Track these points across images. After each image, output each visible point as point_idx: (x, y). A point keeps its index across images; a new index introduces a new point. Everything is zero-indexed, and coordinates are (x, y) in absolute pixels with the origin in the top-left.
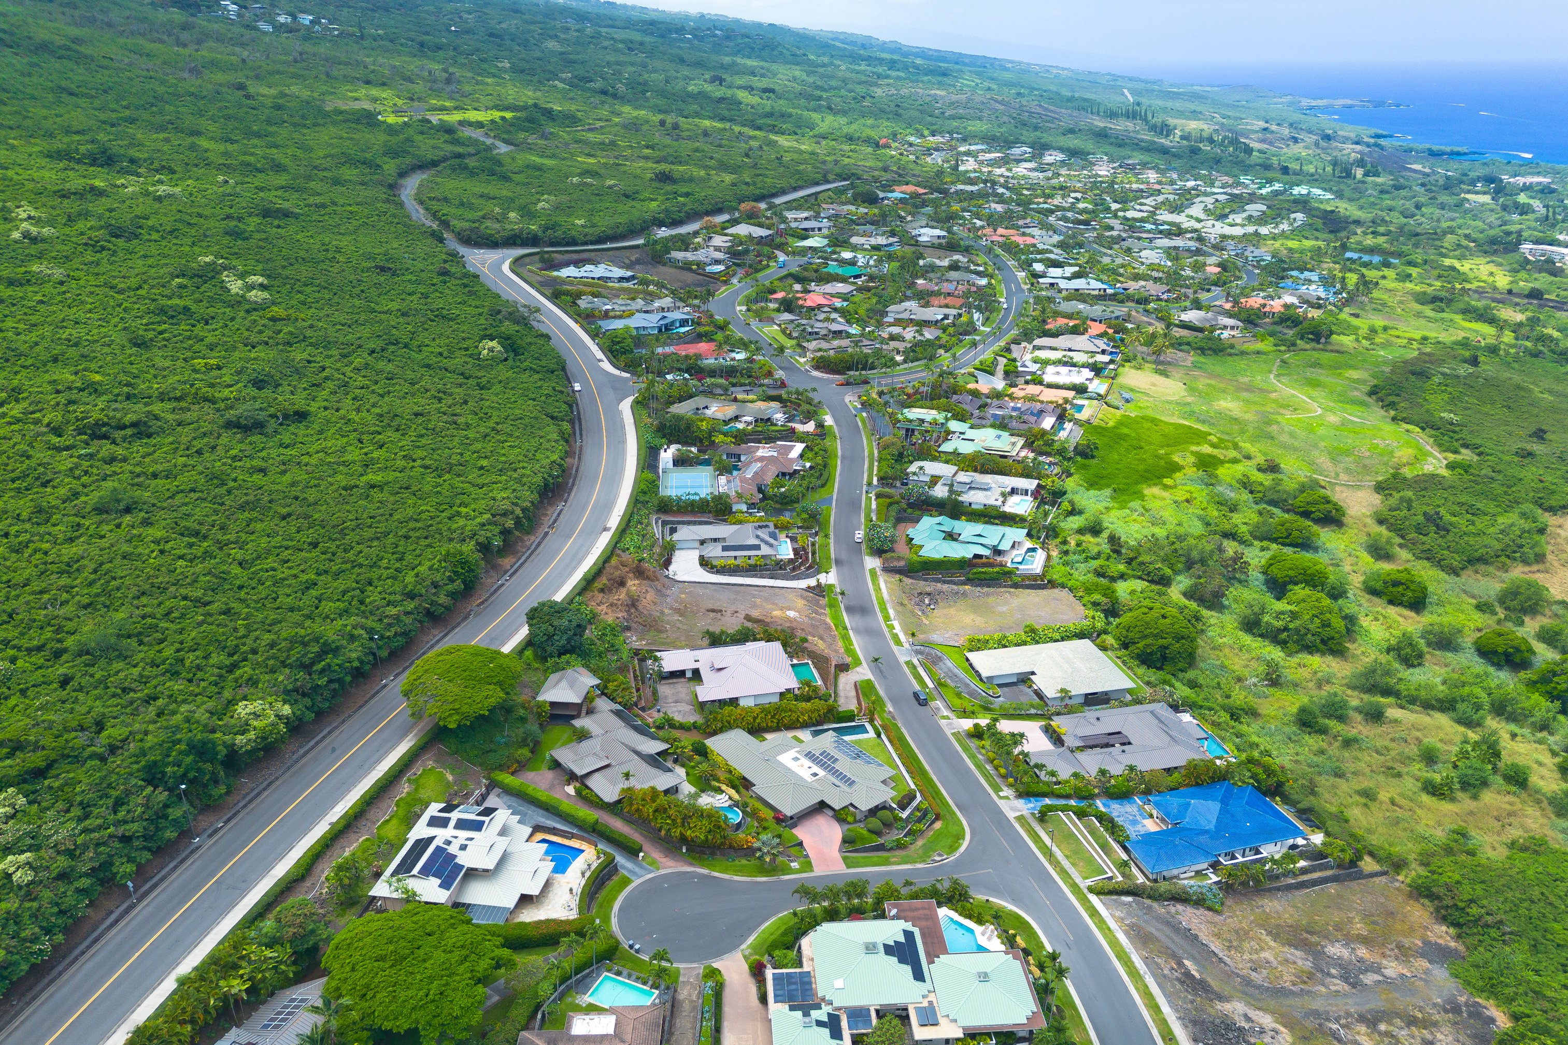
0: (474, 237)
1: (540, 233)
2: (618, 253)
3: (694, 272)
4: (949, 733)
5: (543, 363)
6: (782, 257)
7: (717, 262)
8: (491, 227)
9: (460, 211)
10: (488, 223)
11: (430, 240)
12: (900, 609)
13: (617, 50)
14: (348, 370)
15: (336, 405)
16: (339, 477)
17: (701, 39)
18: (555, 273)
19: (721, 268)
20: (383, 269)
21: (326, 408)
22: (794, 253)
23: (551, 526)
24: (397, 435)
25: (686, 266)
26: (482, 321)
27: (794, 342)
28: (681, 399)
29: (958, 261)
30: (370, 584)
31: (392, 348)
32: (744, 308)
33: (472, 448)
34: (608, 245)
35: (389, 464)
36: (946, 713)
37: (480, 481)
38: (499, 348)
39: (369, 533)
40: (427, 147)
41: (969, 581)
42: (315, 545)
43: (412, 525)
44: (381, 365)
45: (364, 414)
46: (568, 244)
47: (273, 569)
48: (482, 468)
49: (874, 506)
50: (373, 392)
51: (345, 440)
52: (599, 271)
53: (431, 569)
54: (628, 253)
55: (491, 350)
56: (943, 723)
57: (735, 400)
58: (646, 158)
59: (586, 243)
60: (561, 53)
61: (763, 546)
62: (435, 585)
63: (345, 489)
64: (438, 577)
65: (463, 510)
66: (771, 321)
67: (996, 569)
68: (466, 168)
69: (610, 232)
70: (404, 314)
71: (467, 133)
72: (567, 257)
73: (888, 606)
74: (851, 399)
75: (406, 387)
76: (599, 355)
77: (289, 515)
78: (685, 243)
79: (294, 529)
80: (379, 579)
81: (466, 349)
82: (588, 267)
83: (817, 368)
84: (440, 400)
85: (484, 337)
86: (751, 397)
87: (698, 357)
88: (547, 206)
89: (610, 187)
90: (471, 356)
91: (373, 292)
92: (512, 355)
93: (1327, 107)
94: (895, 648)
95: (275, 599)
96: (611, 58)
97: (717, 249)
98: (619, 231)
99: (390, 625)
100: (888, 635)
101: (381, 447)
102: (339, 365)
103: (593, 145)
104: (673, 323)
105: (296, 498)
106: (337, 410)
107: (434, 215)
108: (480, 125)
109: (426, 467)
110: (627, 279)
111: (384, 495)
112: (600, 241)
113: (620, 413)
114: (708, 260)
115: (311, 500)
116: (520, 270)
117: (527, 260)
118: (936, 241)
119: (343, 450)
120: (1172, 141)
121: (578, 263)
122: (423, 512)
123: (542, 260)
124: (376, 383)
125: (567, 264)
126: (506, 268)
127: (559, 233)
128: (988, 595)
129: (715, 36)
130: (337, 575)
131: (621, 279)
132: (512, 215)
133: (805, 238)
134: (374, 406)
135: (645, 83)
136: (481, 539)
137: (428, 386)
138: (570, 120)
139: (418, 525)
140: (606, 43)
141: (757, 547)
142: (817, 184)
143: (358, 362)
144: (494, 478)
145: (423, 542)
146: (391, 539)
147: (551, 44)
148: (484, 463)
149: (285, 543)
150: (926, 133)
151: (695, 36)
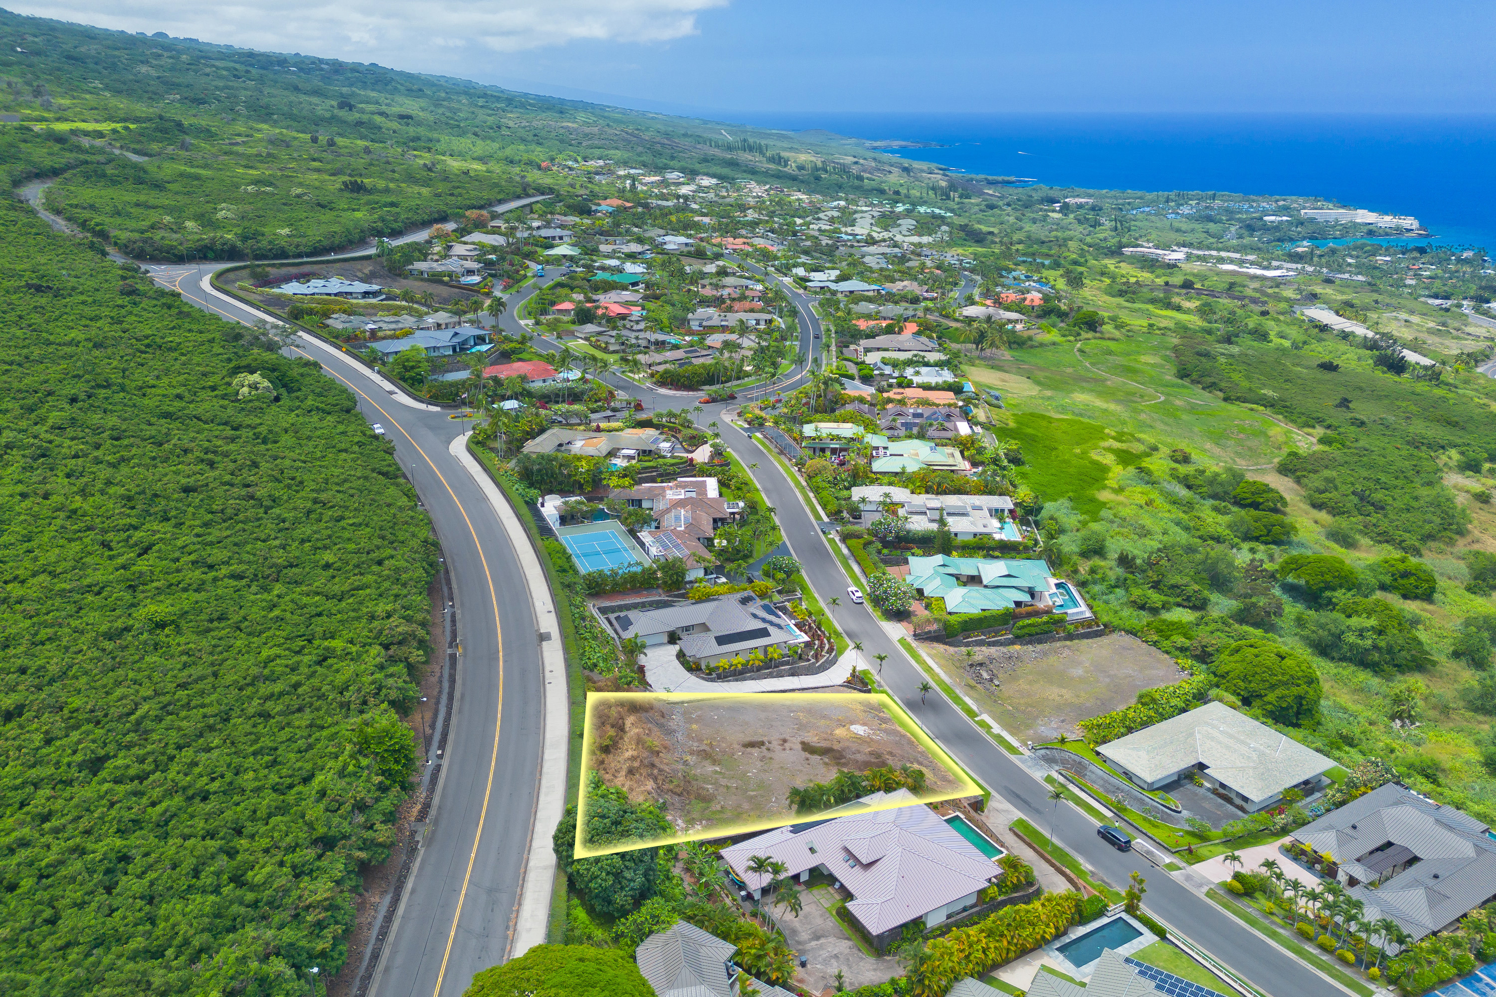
0: (148, 249)
1: (239, 244)
2: (347, 265)
3: (446, 284)
4: (1201, 893)
5: (331, 400)
6: (534, 267)
7: (470, 272)
8: (171, 239)
9: (119, 220)
10: (160, 234)
11: (90, 254)
12: (972, 693)
13: (221, 77)
14: (41, 429)
15: (42, 489)
16: (93, 616)
17: (308, 72)
18: (276, 291)
19: (476, 279)
20: (39, 289)
21: (24, 496)
22: (548, 263)
23: (453, 643)
24: (167, 527)
25: (435, 278)
26: (217, 349)
27: (617, 357)
28: (532, 435)
29: (724, 267)
30: (239, 832)
31: (102, 393)
32: (530, 322)
33: (297, 533)
34: (333, 256)
35: (173, 578)
36: (1168, 859)
37: (336, 589)
38: (266, 383)
39: (190, 723)
40: (42, 155)
41: (1018, 639)
42: (95, 765)
43: (264, 689)
44: (95, 418)
45: (98, 499)
46: (276, 257)
47: (24, 843)
48: (327, 566)
49: (845, 551)
50: (98, 461)
51: (76, 547)
52: (335, 285)
53: (342, 774)
54: (358, 265)
55: (254, 386)
56: (1175, 875)
57: (598, 429)
58: (318, 170)
59: (300, 255)
60: (159, 78)
61: (771, 629)
62: (361, 807)
63: (109, 636)
64: (361, 790)
65: (337, 644)
66: (572, 335)
67: (1045, 618)
68: (104, 175)
69: (325, 243)
70: (96, 346)
71: (85, 142)
72: (284, 271)
73: (958, 691)
74: (728, 417)
75: (150, 450)
76: (388, 386)
77: (20, 710)
78: (422, 251)
79: (38, 738)
80: (253, 817)
81: (213, 388)
82: (314, 282)
83: (662, 383)
84: (212, 464)
85: (236, 371)
86: (614, 425)
87: (524, 379)
88: (230, 215)
89: (298, 196)
90: (224, 397)
91: (36, 318)
92: (283, 391)
93: (886, 147)
94: (1013, 758)
95: (52, 921)
96: (221, 84)
97: (464, 258)
98: (337, 240)
99: (320, 925)
100: (988, 738)
101: (146, 550)
102: (24, 424)
103: (248, 157)
104: (465, 342)
105: (23, 671)
106: (46, 497)
107: (84, 225)
108: (100, 135)
109: (238, 577)
110: (375, 294)
111: (188, 639)
112: (315, 252)
113: (456, 460)
114: (459, 270)
115: (53, 669)
116: (228, 288)
117: (231, 276)
118: (686, 249)
119: (79, 564)
120: (791, 168)
121: (304, 277)
122: (270, 660)
123: (254, 275)
124: (97, 447)
125: (288, 279)
126: (205, 284)
127: (264, 244)
128: (1045, 654)
129: (322, 69)
130: (163, 829)
131: (366, 294)
132: (189, 224)
133: (552, 247)
134: (109, 483)
135: (267, 107)
136: (394, 695)
137: (186, 443)
138: (208, 134)
139: (278, 687)
140: (208, 70)
141: (764, 633)
142: (519, 197)
143: (55, 417)
144: (356, 580)
145: (302, 720)
146: (240, 725)
147: (144, 69)
148: (328, 557)
149: (33, 773)
150: (579, 159)
151: (301, 70)
